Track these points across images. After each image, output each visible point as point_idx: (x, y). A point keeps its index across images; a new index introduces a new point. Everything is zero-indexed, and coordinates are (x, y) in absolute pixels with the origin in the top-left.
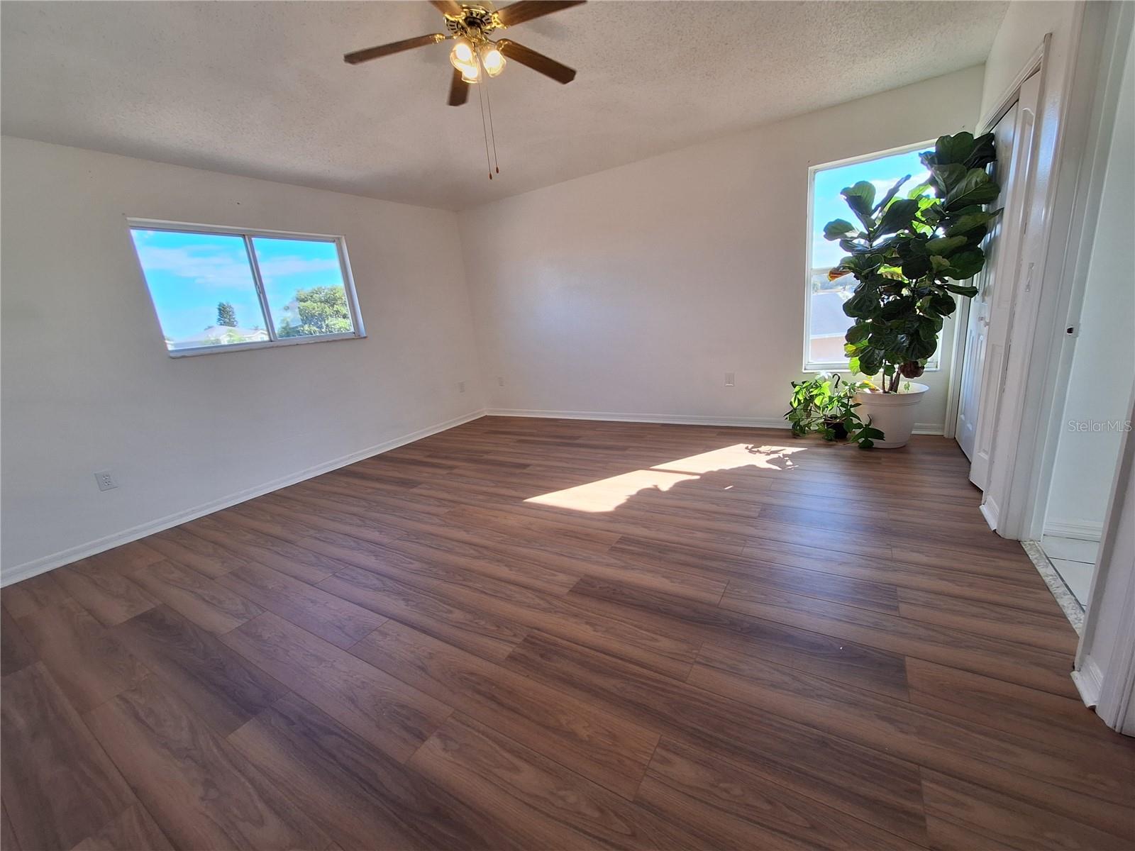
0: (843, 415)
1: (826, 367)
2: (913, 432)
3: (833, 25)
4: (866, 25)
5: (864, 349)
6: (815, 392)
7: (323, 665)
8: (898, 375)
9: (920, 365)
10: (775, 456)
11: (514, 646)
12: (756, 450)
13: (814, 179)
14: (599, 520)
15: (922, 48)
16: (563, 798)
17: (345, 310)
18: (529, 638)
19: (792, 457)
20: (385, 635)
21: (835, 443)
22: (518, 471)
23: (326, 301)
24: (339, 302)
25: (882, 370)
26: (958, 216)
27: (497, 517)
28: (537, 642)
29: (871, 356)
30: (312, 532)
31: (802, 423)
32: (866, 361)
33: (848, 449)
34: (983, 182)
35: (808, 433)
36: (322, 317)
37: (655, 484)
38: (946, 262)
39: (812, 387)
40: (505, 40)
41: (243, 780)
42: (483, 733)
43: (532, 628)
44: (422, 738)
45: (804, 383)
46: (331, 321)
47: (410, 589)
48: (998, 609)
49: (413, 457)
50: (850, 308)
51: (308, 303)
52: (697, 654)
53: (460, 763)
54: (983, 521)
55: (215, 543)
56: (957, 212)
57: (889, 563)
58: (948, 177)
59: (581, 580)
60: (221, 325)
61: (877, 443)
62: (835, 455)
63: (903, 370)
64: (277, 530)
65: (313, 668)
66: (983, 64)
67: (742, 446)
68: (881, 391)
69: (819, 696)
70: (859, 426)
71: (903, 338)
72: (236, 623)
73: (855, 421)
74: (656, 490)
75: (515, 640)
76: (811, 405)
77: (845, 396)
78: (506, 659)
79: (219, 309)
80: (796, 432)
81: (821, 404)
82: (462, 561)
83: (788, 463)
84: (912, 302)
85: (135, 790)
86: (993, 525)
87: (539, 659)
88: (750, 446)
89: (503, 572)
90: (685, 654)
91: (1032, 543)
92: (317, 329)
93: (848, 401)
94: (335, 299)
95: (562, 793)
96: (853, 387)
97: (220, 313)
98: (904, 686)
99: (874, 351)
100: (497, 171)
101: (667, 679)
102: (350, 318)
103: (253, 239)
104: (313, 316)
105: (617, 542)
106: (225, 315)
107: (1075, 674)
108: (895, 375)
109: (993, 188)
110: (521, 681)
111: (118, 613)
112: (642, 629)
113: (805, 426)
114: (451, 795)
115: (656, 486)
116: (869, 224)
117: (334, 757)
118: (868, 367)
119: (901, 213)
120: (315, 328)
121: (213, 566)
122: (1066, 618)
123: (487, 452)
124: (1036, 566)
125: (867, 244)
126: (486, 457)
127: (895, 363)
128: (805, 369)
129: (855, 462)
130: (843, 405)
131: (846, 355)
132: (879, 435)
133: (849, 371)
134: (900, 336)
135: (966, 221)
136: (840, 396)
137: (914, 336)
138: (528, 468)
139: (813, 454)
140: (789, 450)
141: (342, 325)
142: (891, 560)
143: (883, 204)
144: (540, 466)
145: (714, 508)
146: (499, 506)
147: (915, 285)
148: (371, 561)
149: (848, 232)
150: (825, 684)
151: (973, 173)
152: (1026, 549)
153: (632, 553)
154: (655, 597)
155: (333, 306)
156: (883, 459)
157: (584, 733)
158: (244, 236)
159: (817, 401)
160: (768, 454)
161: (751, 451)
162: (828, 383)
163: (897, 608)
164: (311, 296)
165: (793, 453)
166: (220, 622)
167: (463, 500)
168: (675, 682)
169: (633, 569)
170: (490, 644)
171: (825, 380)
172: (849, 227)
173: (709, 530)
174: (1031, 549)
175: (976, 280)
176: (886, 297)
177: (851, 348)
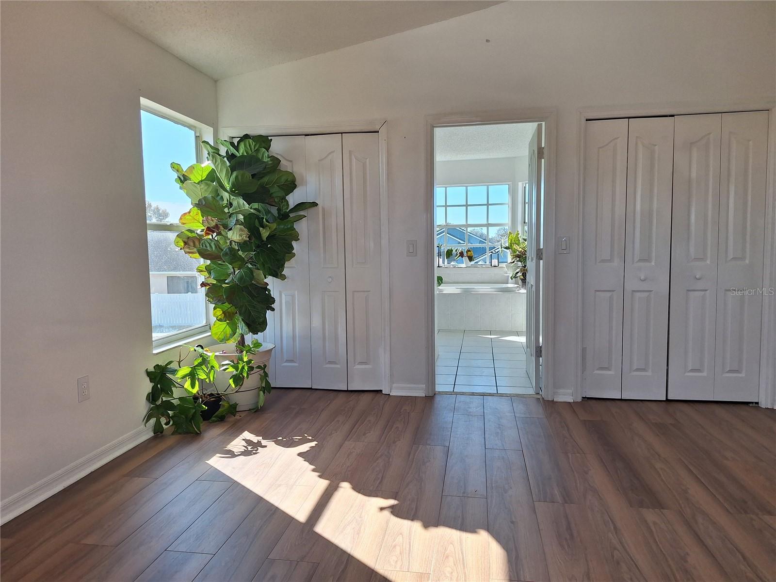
66: (215, 81)
177: (219, 312)
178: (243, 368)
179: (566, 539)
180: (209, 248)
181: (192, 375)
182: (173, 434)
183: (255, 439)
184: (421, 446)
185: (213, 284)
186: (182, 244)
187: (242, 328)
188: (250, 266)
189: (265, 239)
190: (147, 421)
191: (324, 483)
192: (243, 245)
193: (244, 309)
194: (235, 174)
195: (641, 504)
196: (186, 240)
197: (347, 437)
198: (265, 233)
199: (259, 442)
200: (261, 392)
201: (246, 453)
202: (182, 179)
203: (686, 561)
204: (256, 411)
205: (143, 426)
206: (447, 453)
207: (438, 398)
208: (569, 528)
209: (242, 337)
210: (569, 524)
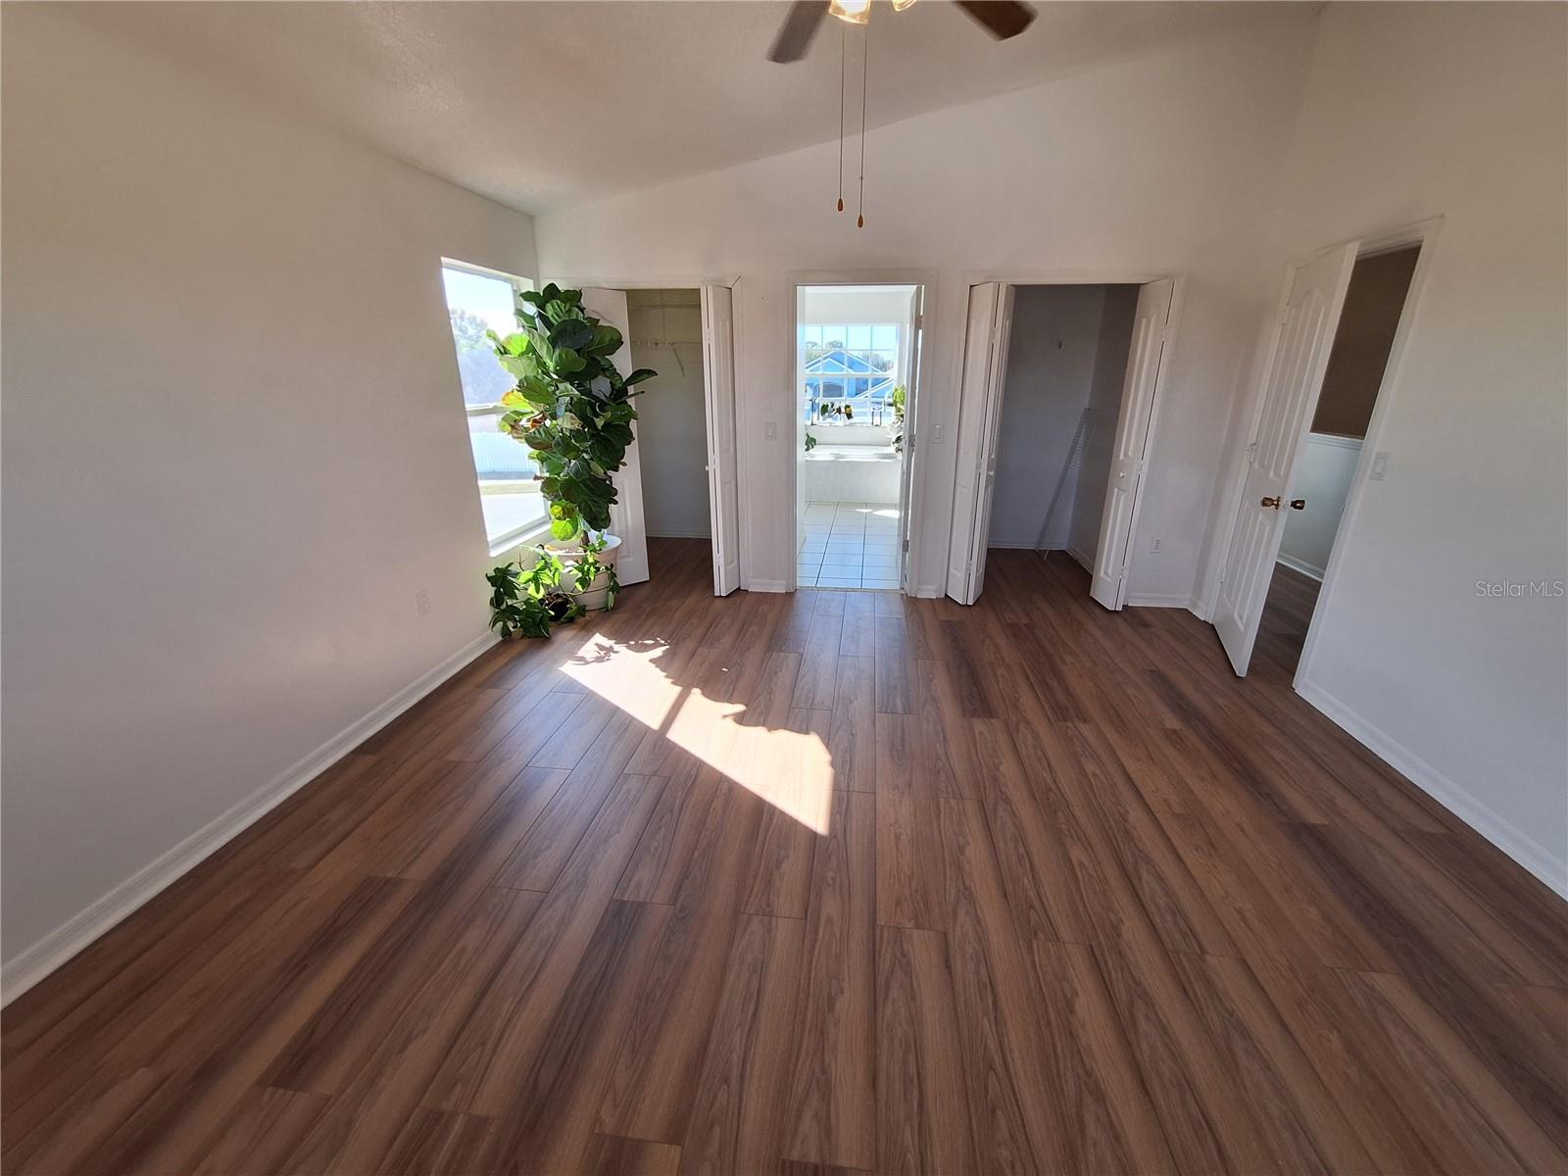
66: (530, 217)
177: (558, 509)
178: (589, 569)
179: (898, 751)
180: (538, 435)
181: (536, 580)
182: (522, 638)
183: (607, 642)
184: (775, 653)
185: (547, 478)
186: (509, 428)
187: (583, 525)
188: (586, 456)
189: (600, 428)
190: (493, 626)
191: (678, 689)
192: (575, 434)
193: (583, 505)
194: (557, 353)
195: (974, 714)
196: (513, 424)
197: (701, 641)
198: (600, 423)
199: (611, 647)
200: (611, 593)
201: (599, 660)
202: (502, 351)
203: (998, 770)
204: (606, 611)
205: (490, 631)
206: (800, 662)
207: (798, 595)
208: (903, 740)
209: (586, 533)
210: (903, 735)
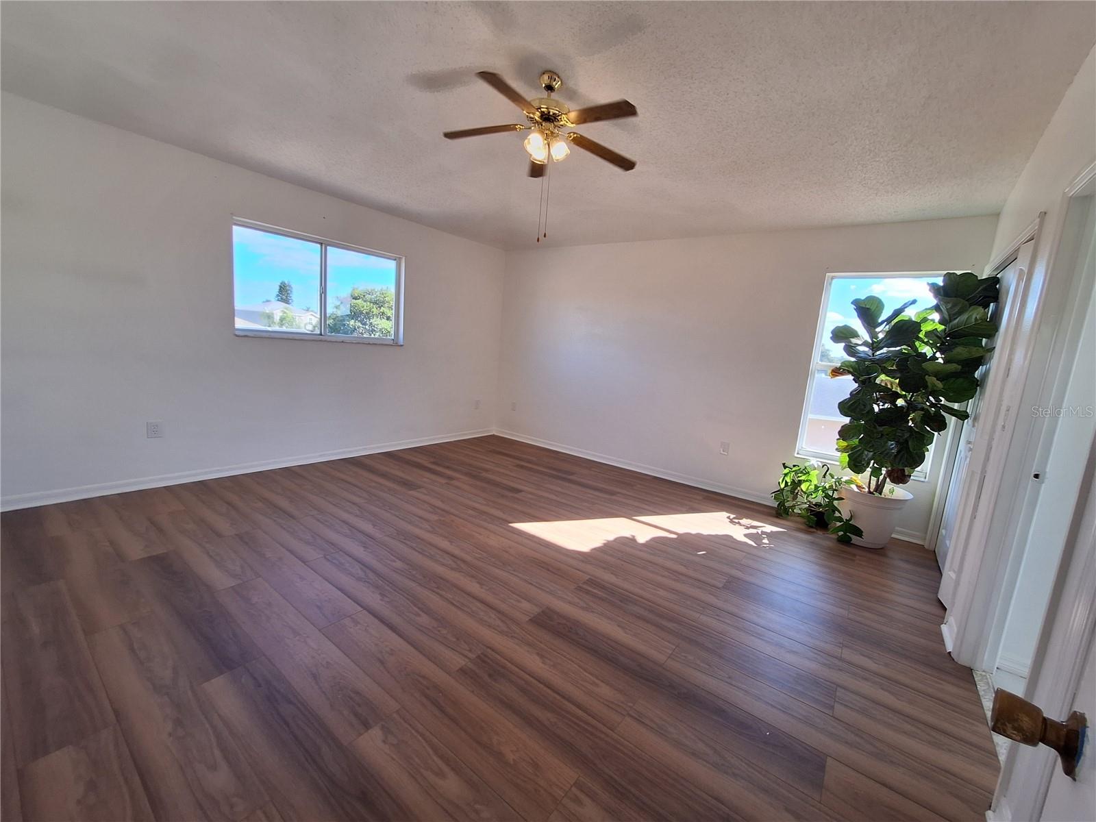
0: (826, 506)
1: (816, 456)
2: (893, 536)
3: (859, 164)
4: (889, 168)
5: (855, 448)
6: (803, 478)
7: (297, 638)
8: (885, 479)
9: (907, 474)
10: (754, 531)
11: (467, 660)
12: (737, 521)
13: (830, 284)
14: (573, 558)
15: (939, 194)
16: (477, 812)
17: (391, 313)
18: (482, 656)
19: (770, 535)
20: (356, 623)
21: (814, 530)
22: (510, 494)
23: (375, 303)
24: (386, 305)
25: (869, 470)
26: (956, 345)
27: (480, 534)
28: (489, 661)
29: (859, 456)
30: (315, 512)
31: (787, 504)
32: (856, 458)
33: (827, 540)
34: (982, 319)
35: (792, 515)
36: (368, 315)
37: (633, 534)
38: (940, 385)
39: (802, 472)
40: (574, 133)
41: (207, 726)
42: (422, 735)
43: (488, 647)
44: (367, 726)
45: (794, 466)
46: (375, 321)
47: (388, 585)
48: (933, 733)
49: (419, 461)
50: (845, 408)
51: (359, 302)
52: (631, 707)
53: (394, 757)
54: (941, 641)
55: (229, 504)
56: (957, 340)
57: (836, 662)
58: (951, 308)
59: (543, 612)
60: (278, 300)
61: (855, 539)
62: (812, 543)
63: (889, 474)
64: (284, 503)
65: (288, 638)
66: (996, 215)
67: (725, 514)
68: (867, 490)
69: (735, 775)
70: (840, 519)
71: (892, 445)
72: (232, 583)
73: (837, 514)
74: (633, 540)
75: (470, 655)
76: (799, 488)
77: (831, 487)
78: (458, 671)
79: (280, 287)
80: (780, 512)
81: (807, 490)
82: (440, 570)
83: (764, 541)
84: (906, 412)
85: (117, 713)
86: (950, 647)
87: (486, 678)
88: (732, 516)
89: (474, 587)
90: (620, 704)
91: (984, 673)
92: (361, 325)
93: (833, 493)
94: (383, 302)
95: (477, 806)
96: (839, 481)
97: (280, 289)
98: (819, 786)
99: (863, 453)
100: (545, 236)
101: (600, 726)
102: (393, 321)
103: (328, 247)
104: (361, 313)
105: (584, 583)
106: (284, 293)
107: (989, 814)
108: (881, 477)
109: (991, 326)
110: (465, 694)
111: (136, 550)
112: (587, 672)
113: (789, 507)
114: (378, 783)
115: (634, 536)
116: (873, 335)
117: (287, 724)
118: (856, 465)
119: (905, 331)
120: (360, 324)
121: (223, 525)
122: (997, 756)
123: (486, 470)
124: (982, 698)
125: (870, 353)
126: (484, 474)
127: (883, 467)
128: (798, 454)
129: (831, 554)
130: (827, 496)
131: (837, 449)
132: (858, 532)
133: (838, 463)
134: (890, 443)
135: (961, 351)
136: (825, 487)
137: (903, 446)
138: (520, 494)
139: (790, 536)
140: (769, 528)
141: (384, 326)
142: (841, 659)
143: (889, 320)
144: (531, 493)
145: (681, 569)
146: (485, 524)
147: (911, 398)
148: (359, 551)
149: (853, 338)
150: (743, 764)
151: (974, 309)
152: (976, 679)
153: (594, 595)
154: (606, 643)
155: (380, 307)
156: (858, 557)
157: (511, 757)
158: (321, 244)
159: (804, 487)
160: (747, 528)
161: (732, 521)
162: (816, 472)
163: (832, 707)
164: (364, 296)
165: (772, 532)
166: (218, 578)
167: (452, 510)
168: (604, 729)
169: (592, 612)
170: (446, 654)
171: (815, 469)
172: (855, 334)
173: (672, 590)
174: (981, 681)
175: (970, 406)
176: (881, 404)
